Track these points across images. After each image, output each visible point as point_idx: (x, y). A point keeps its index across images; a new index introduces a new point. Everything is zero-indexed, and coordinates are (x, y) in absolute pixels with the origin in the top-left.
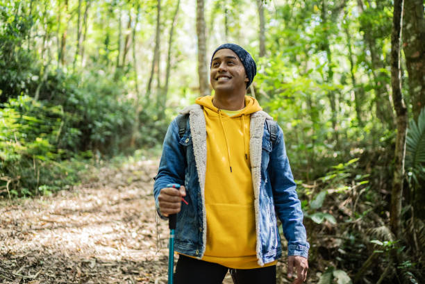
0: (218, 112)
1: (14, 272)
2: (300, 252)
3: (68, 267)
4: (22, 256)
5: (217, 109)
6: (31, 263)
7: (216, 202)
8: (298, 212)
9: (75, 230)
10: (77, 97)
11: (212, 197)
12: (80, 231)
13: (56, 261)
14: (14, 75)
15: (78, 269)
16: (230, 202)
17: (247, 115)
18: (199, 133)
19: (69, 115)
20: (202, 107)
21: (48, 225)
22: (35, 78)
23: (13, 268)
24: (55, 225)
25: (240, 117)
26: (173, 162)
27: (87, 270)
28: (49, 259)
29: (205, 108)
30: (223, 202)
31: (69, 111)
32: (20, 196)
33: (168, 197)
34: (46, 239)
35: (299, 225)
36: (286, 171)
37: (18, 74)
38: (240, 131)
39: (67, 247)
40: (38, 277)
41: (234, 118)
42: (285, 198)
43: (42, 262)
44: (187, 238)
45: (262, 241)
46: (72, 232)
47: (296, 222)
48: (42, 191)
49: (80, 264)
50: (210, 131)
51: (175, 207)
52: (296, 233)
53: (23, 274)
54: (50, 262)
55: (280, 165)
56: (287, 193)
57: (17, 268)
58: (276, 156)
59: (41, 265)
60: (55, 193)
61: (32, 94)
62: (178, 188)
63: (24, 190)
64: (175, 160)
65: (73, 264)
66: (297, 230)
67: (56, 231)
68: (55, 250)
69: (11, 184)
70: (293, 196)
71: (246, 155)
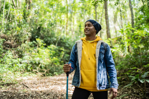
0: (86, 41)
1: (42, 96)
2: (113, 87)
3: (57, 96)
4: (45, 92)
5: (86, 40)
6: (47, 94)
7: (84, 69)
8: (114, 73)
9: (62, 85)
10: (69, 44)
11: (83, 68)
12: (63, 85)
13: (54, 94)
14: (49, 39)
15: (60, 96)
16: (89, 69)
17: (96, 42)
18: (80, 48)
19: (66, 50)
20: (82, 40)
21: (55, 84)
22: (55, 39)
23: (42, 95)
24: (57, 84)
25: (93, 42)
26: (73, 57)
27: (63, 97)
28: (52, 93)
29: (83, 41)
30: (86, 69)
31: (66, 49)
32: (49, 75)
33: (66, 66)
34: (53, 88)
35: (114, 78)
36: (110, 60)
37: (51, 38)
38: (93, 47)
39: (58, 90)
40: (48, 98)
41: (91, 43)
42: (110, 69)
43: (50, 94)
44: (76, 81)
45: (99, 82)
46: (61, 86)
47: (113, 76)
48: (55, 74)
49: (61, 95)
50: (83, 47)
51: (68, 70)
52: (113, 80)
53: (44, 97)
54: (52, 94)
55: (108, 57)
56: (111, 67)
57: (43, 95)
58: (107, 55)
59: (49, 95)
60: (59, 75)
61: (55, 44)
62: (69, 64)
63: (50, 74)
64: (74, 57)
65: (59, 95)
66: (113, 79)
67: (56, 85)
68: (55, 91)
69: (46, 72)
70: (113, 68)
71: (94, 54)
